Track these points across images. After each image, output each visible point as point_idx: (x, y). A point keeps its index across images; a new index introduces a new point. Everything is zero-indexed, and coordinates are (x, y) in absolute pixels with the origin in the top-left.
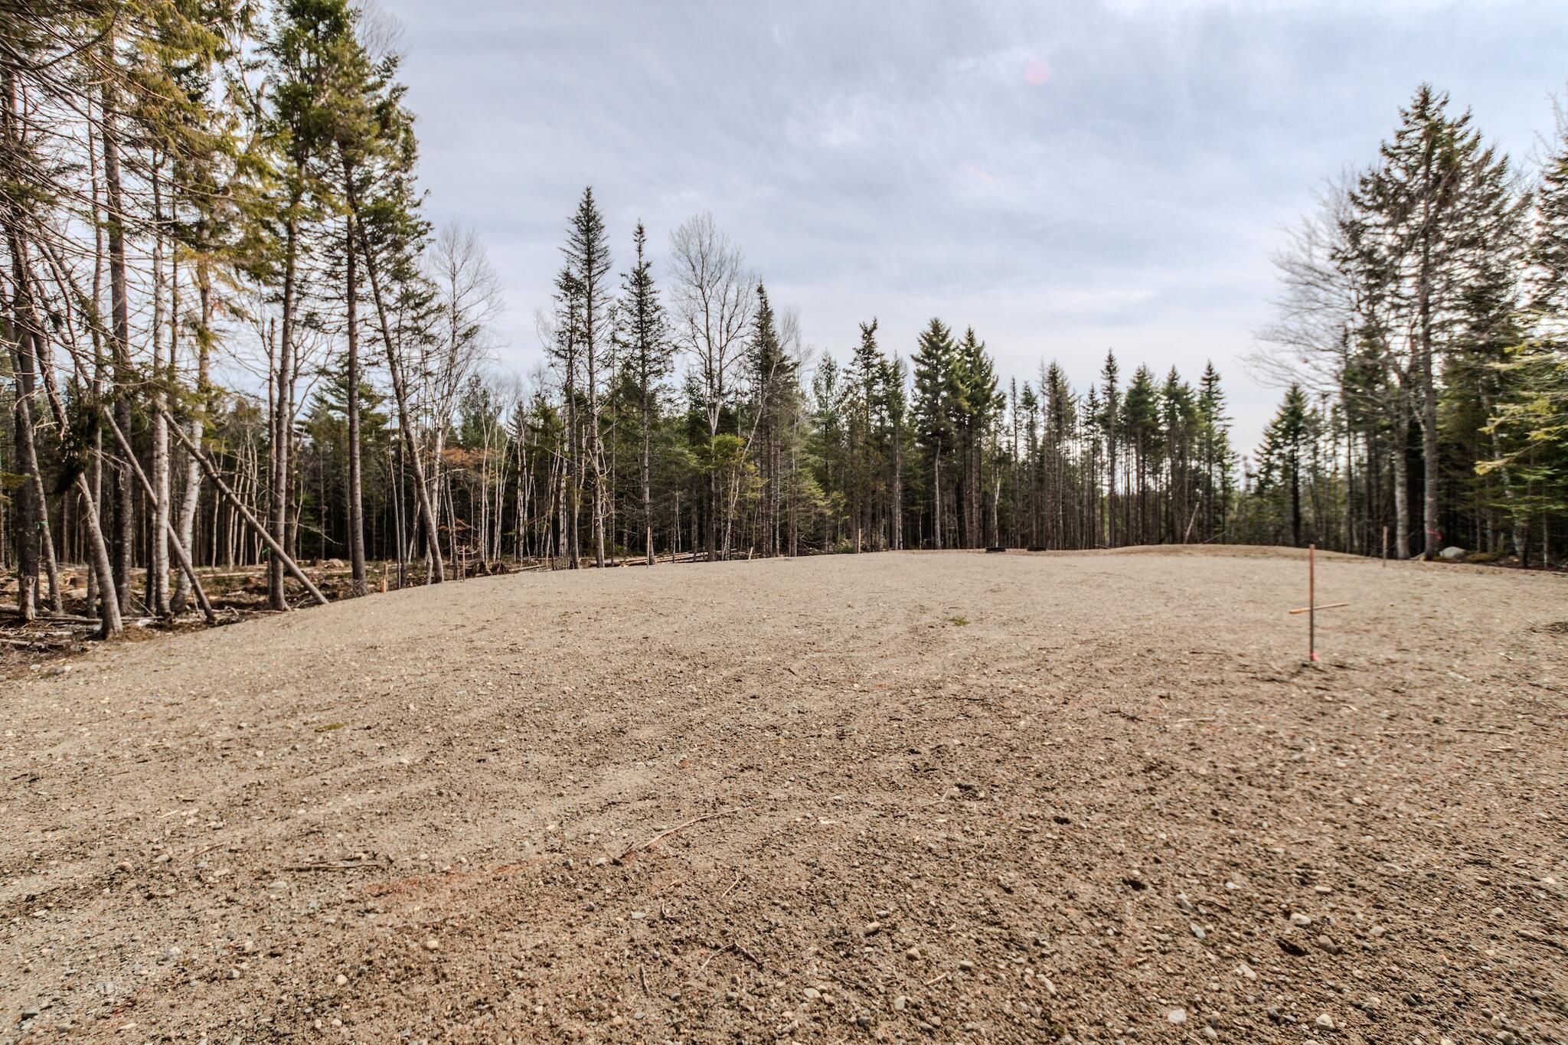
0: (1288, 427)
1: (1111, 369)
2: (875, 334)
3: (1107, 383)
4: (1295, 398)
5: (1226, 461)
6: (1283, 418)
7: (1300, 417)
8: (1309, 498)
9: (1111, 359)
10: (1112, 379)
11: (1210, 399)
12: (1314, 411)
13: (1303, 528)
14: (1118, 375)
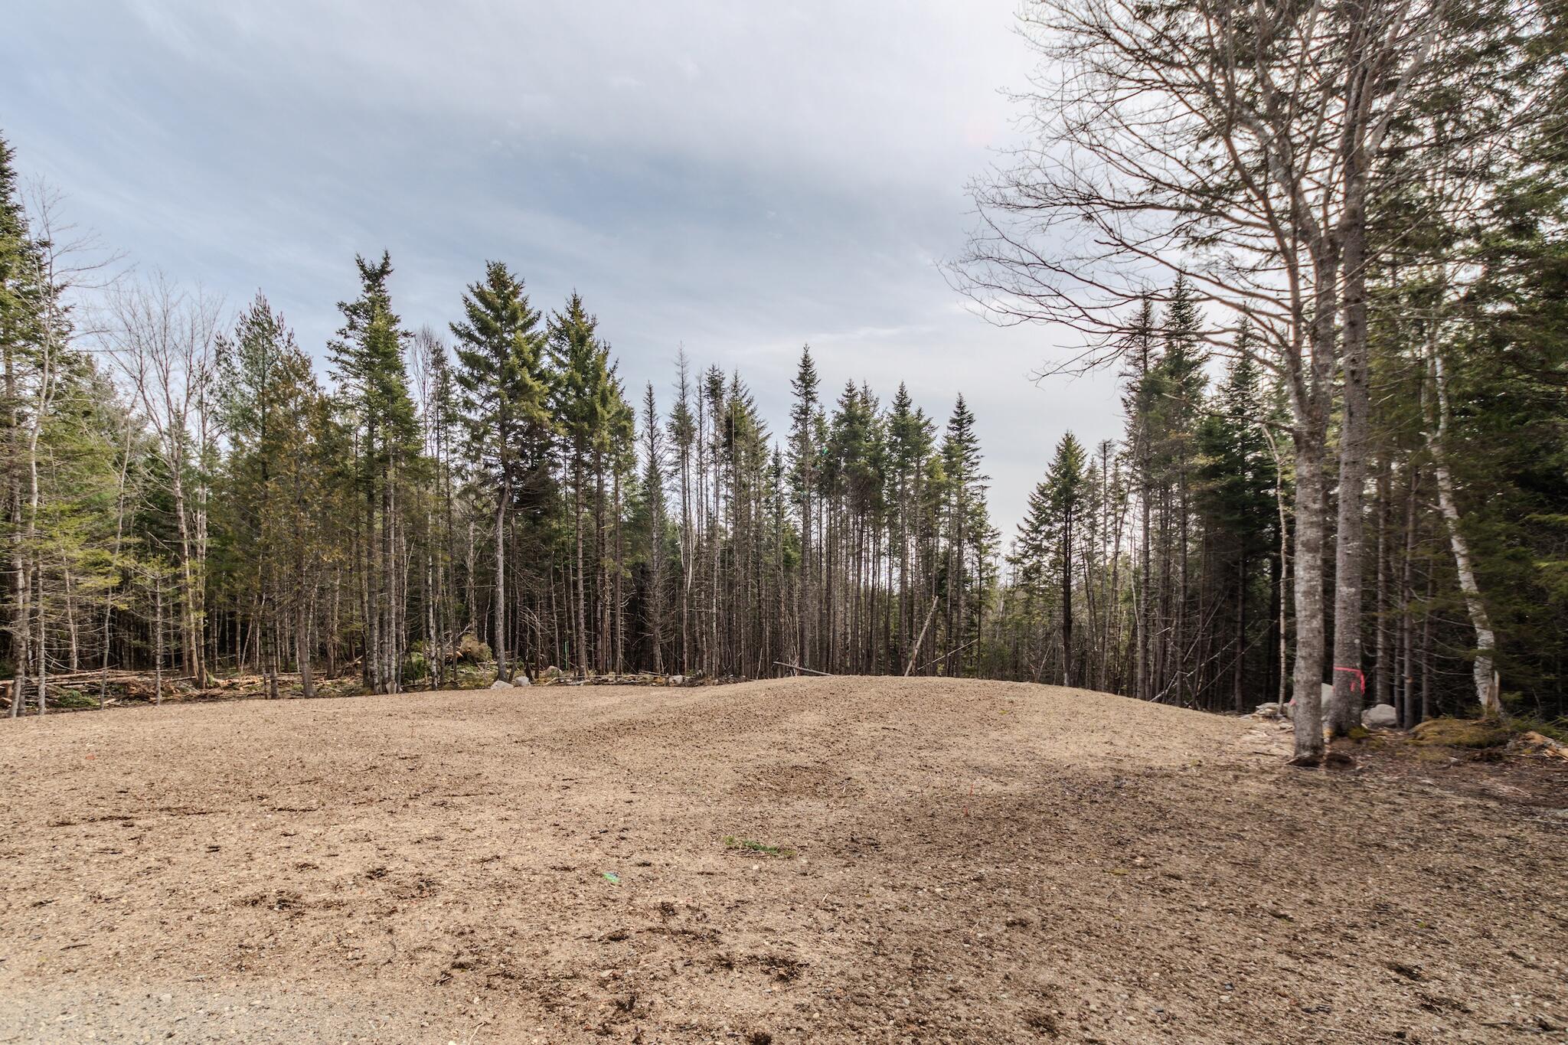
0: (1060, 493)
1: (807, 379)
2: (387, 281)
3: (800, 401)
4: (1068, 453)
5: (985, 542)
6: (1054, 482)
7: (1074, 480)
8: (1083, 593)
9: (806, 364)
10: (809, 396)
11: (960, 448)
12: (1092, 471)
13: (1074, 631)
14: (818, 389)
